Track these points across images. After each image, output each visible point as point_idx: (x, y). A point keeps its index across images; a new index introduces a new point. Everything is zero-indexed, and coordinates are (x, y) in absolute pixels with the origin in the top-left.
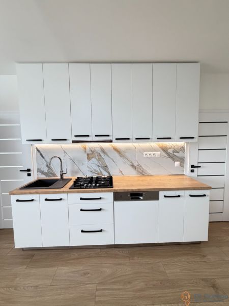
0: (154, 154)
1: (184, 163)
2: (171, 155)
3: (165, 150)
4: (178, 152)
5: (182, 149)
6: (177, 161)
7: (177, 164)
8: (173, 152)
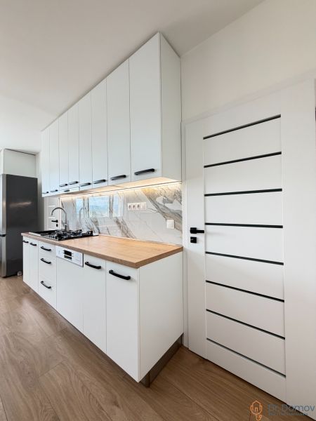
0: (138, 206)
1: (181, 222)
2: (160, 207)
3: (152, 198)
4: (172, 203)
5: (178, 196)
6: (171, 217)
7: (170, 222)
8: (164, 201)
